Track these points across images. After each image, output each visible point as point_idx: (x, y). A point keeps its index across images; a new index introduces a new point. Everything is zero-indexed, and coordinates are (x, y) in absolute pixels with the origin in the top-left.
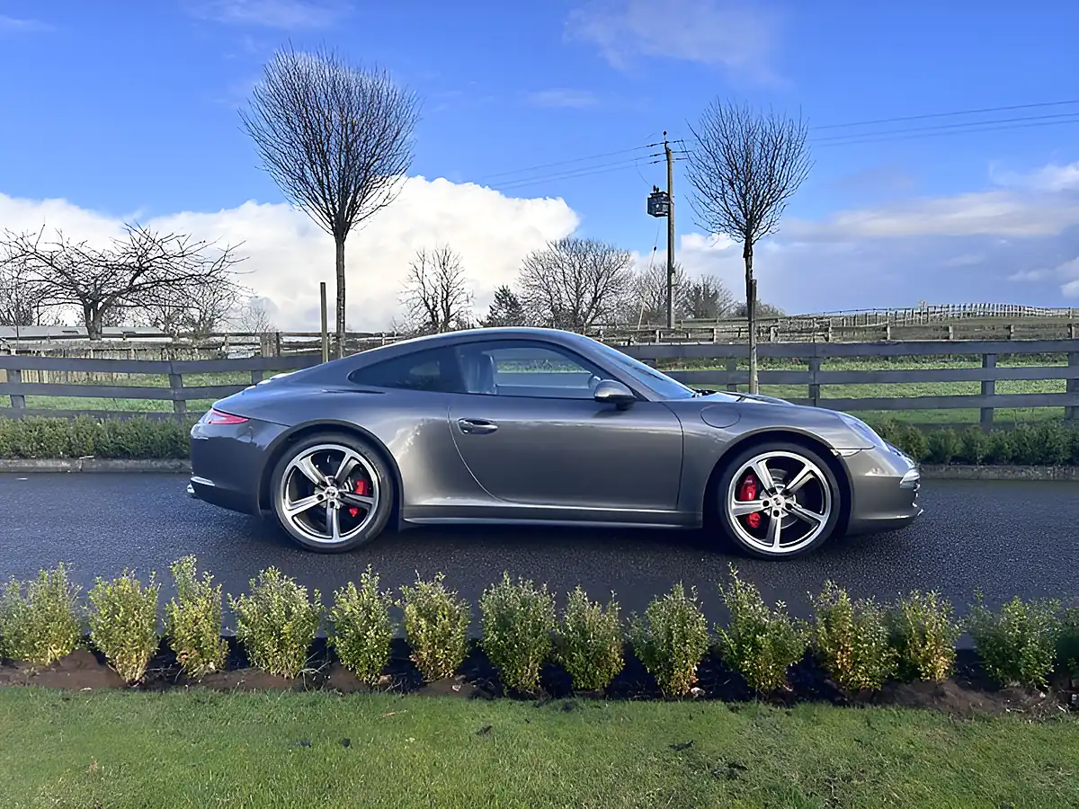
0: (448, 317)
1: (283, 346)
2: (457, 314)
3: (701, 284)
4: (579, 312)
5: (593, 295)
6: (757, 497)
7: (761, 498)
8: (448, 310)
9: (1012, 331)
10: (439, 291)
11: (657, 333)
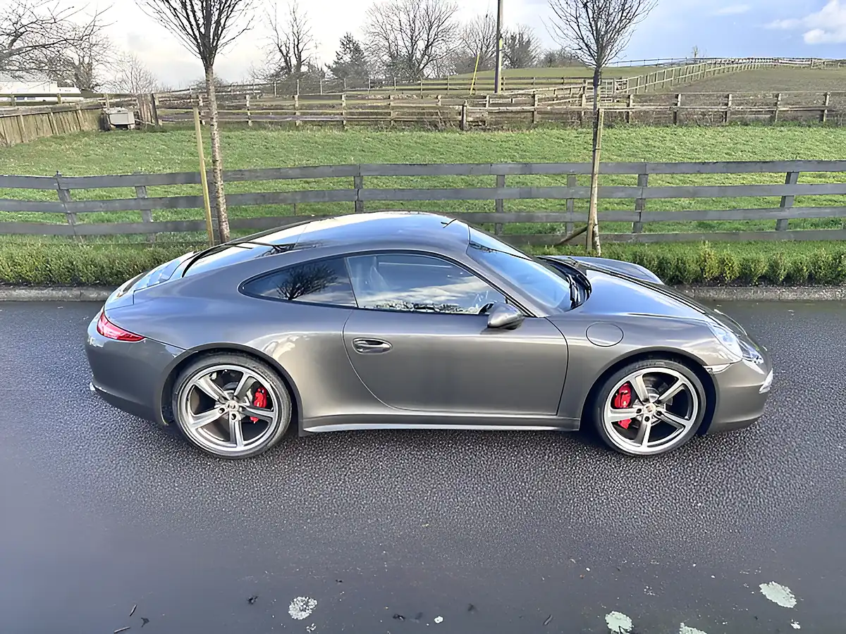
0: (300, 63)
1: (159, 107)
2: (308, 59)
3: (517, 32)
4: (414, 58)
5: (426, 42)
6: (630, 405)
7: (634, 406)
8: (300, 56)
9: (779, 99)
10: (291, 39)
11: (487, 99)
